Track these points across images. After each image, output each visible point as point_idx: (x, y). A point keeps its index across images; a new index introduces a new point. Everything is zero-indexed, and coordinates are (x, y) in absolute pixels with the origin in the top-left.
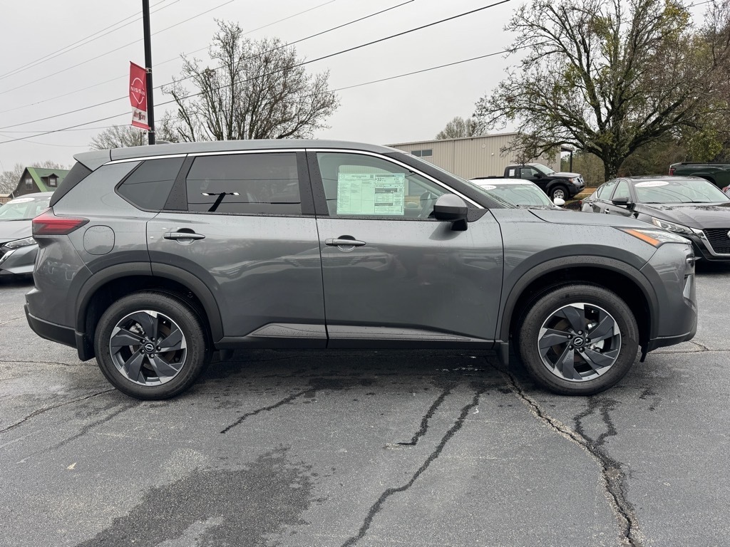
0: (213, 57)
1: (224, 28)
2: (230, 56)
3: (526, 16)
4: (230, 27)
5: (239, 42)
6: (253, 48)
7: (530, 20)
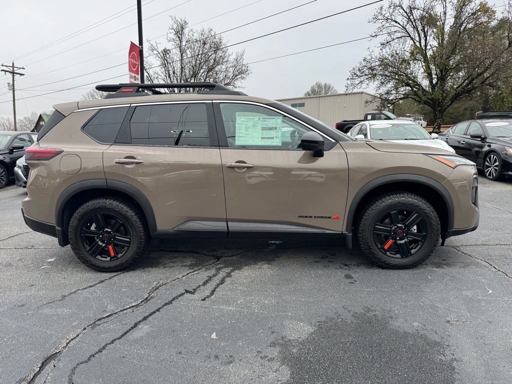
0: (169, 41)
1: (176, 21)
2: (180, 41)
3: (384, 13)
4: (180, 21)
5: (186, 31)
6: (195, 35)
7: (386, 16)
